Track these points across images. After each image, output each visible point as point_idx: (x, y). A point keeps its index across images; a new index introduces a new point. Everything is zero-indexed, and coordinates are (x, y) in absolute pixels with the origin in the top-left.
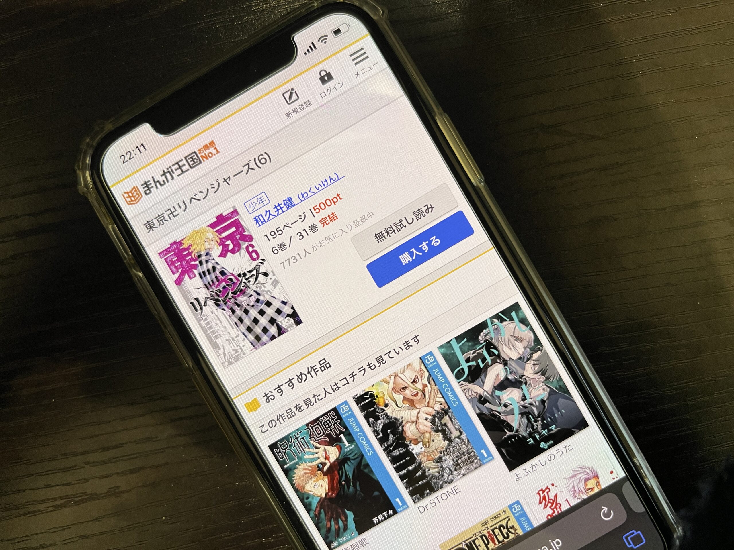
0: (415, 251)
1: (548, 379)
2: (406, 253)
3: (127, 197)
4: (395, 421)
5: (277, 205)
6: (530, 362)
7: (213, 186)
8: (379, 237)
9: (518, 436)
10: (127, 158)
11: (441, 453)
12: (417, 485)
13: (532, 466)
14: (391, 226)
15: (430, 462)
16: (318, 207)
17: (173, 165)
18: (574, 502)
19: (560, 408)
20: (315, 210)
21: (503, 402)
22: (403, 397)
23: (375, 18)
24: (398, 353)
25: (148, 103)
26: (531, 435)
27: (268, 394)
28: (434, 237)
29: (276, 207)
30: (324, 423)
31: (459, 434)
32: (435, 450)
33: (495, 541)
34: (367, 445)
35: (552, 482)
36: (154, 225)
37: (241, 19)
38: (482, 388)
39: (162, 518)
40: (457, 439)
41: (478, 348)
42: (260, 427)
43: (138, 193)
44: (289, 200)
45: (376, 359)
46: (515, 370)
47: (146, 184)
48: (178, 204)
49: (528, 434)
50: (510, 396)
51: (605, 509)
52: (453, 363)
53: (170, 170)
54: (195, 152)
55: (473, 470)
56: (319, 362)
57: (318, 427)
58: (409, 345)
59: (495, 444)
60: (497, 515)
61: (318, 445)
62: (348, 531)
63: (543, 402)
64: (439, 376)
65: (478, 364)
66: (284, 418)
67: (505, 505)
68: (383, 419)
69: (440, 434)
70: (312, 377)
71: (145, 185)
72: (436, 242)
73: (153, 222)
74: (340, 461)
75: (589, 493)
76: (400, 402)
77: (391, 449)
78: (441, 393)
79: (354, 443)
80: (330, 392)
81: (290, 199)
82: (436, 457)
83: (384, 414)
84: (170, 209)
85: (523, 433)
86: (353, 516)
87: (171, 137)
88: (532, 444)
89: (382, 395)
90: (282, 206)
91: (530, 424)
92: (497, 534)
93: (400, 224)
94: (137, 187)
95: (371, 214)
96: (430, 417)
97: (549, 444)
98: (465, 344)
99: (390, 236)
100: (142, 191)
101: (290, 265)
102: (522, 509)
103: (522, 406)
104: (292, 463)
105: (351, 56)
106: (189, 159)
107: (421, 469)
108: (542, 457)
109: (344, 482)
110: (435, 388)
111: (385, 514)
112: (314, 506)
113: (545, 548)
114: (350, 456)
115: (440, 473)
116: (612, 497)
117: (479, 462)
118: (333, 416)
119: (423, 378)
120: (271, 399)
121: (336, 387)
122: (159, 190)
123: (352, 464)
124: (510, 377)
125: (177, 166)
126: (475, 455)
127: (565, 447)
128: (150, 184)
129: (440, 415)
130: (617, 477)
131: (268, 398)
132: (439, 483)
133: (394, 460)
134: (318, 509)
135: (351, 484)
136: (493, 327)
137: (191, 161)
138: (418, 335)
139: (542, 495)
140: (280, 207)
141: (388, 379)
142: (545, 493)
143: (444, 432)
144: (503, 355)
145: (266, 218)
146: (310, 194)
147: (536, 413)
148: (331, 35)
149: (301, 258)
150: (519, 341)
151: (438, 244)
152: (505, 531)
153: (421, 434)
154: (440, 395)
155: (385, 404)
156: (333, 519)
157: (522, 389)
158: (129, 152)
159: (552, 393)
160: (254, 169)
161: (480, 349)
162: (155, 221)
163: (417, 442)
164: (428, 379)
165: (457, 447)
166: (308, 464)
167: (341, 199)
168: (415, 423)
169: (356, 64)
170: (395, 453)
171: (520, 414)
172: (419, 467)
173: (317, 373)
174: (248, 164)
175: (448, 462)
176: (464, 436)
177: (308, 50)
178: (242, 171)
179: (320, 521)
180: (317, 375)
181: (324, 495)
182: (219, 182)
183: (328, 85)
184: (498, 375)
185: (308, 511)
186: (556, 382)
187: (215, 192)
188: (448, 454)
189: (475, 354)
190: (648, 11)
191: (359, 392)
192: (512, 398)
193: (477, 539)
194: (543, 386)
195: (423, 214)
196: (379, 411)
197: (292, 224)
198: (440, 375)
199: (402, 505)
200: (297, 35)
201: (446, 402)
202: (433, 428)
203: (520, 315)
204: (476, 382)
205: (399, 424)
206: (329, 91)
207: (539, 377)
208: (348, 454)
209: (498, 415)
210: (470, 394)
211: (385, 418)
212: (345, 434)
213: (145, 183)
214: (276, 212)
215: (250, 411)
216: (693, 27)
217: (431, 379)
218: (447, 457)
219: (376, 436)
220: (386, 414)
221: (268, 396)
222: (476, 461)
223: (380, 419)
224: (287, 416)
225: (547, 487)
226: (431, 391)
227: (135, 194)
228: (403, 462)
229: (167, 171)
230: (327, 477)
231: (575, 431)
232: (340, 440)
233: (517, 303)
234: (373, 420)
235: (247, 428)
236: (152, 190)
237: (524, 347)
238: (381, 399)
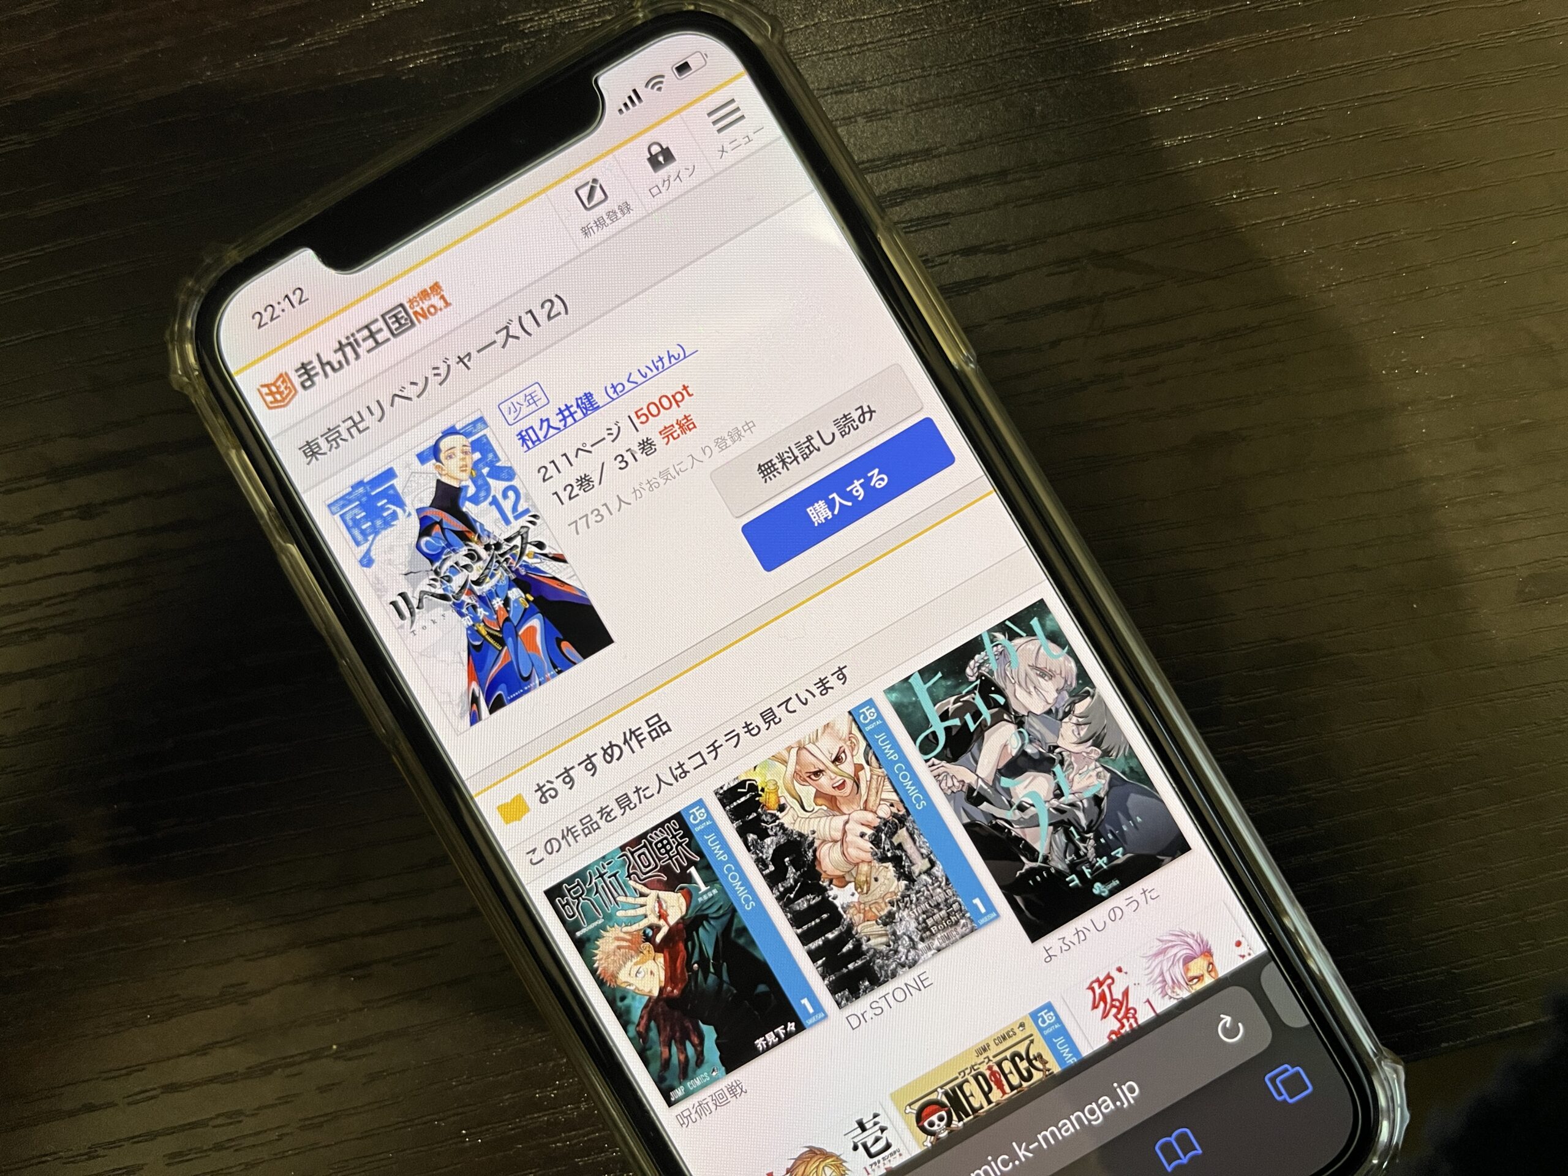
0: (838, 499)
1: (1106, 753)
2: (820, 502)
3: (267, 394)
4: (798, 839)
5: (563, 408)
6: (1070, 719)
7: (436, 371)
8: (766, 470)
9: (1048, 870)
10: (266, 317)
11: (892, 903)
12: (845, 970)
13: (1078, 933)
14: (789, 448)
15: (869, 923)
16: (645, 411)
17: (358, 331)
18: (1163, 1005)
19: (1131, 812)
20: (638, 417)
21: (1016, 802)
22: (815, 790)
23: (757, 40)
24: (804, 701)
25: (312, 208)
26: (1074, 868)
27: (544, 786)
28: (876, 471)
29: (561, 412)
30: (656, 844)
31: (929, 865)
32: (880, 897)
33: (1003, 1085)
34: (742, 888)
35: (1117, 966)
36: (320, 449)
37: (498, 46)
38: (975, 772)
39: (331, 1047)
40: (924, 877)
41: (964, 692)
42: (528, 853)
43: (289, 385)
44: (587, 398)
45: (761, 714)
46: (1039, 736)
47: (305, 369)
48: (368, 407)
49: (1068, 865)
50: (1029, 789)
51: (1227, 1019)
52: (914, 722)
53: (352, 340)
54: (401, 305)
55: (956, 941)
56: (647, 721)
57: (644, 853)
58: (827, 686)
59: (1001, 887)
60: (1008, 1033)
61: (645, 890)
62: (705, 1067)
63: (1097, 800)
64: (887, 748)
65: (965, 725)
66: (575, 834)
67: (1022, 1012)
68: (776, 835)
69: (890, 865)
70: (633, 752)
71: (303, 371)
72: (878, 480)
73: (317, 443)
74: (688, 922)
75: (1194, 987)
76: (809, 803)
77: (792, 896)
78: (891, 783)
79: (717, 885)
80: (670, 782)
81: (588, 396)
82: (882, 913)
83: (776, 826)
84: (351, 418)
85: (1059, 864)
86: (715, 1036)
87: (357, 274)
88: (1076, 885)
89: (772, 787)
90: (572, 409)
91: (1071, 846)
92: (1007, 1071)
93: (808, 444)
94: (286, 374)
95: (751, 425)
96: (869, 832)
97: (1110, 886)
98: (939, 684)
99: (788, 469)
100: (297, 381)
101: (588, 527)
102: (1058, 1020)
103: (1054, 809)
104: (592, 926)
105: (710, 114)
106: (390, 318)
107: (852, 937)
108: (1097, 914)
109: (696, 965)
110: (879, 771)
111: (780, 1030)
112: (636, 1014)
113: (1105, 1101)
114: (706, 912)
115: (889, 946)
116: (1240, 993)
117: (968, 921)
118: (676, 830)
119: (854, 753)
120: (550, 795)
121: (680, 770)
122: (329, 379)
123: (714, 927)
124: (1030, 750)
125: (366, 333)
126: (961, 910)
127: (1144, 892)
128: (314, 368)
129: (889, 827)
130: (1249, 954)
131: (543, 795)
132: (888, 966)
133: (797, 920)
134: (644, 1022)
135: (712, 970)
136: (995, 648)
137: (393, 323)
138: (845, 667)
139: (1098, 991)
140: (570, 411)
141: (785, 753)
142: (1105, 987)
143: (897, 861)
144: (1015, 705)
145: (541, 435)
146: (628, 386)
147: (1084, 823)
148: (671, 76)
149: (611, 514)
150: (1046, 678)
151: (883, 484)
152: (1023, 1065)
153: (851, 867)
154: (889, 787)
155: (779, 805)
156: (676, 1042)
157: (1054, 774)
158: (271, 306)
159: (1114, 782)
160: (517, 338)
161: (968, 693)
162: (322, 442)
163: (844, 884)
164: (866, 754)
165: (924, 892)
166: (625, 929)
167: (690, 395)
168: (839, 843)
169: (720, 131)
170: (799, 904)
171: (1050, 825)
172: (848, 934)
173: (642, 743)
174: (507, 328)
175: (907, 923)
176: (938, 871)
177: (625, 105)
178: (495, 342)
179: (647, 1046)
180: (642, 747)
181: (656, 993)
182: (448, 363)
183: (663, 172)
184: (1005, 746)
185: (625, 1025)
186: (1123, 760)
187: (441, 384)
188: (906, 907)
189: (959, 704)
190: (1304, 25)
191: (728, 781)
192: (1035, 792)
193: (967, 1081)
194: (1096, 768)
195: (855, 425)
196: (768, 818)
197: (592, 446)
198: (889, 746)
199: (815, 1014)
200: (605, 75)
201: (902, 801)
202: (877, 854)
203: (1048, 623)
204: (962, 759)
205: (806, 846)
206: (667, 183)
207: (1089, 750)
208: (705, 907)
209: (1006, 828)
210: (950, 784)
211: (780, 833)
212: (699, 866)
213: (303, 366)
214: (560, 421)
215: (508, 821)
216: (1394, 54)
217: (870, 754)
218: (905, 913)
219: (761, 871)
220: (782, 826)
221: (544, 789)
222: (962, 921)
223: (769, 836)
224: (583, 830)
225: (1109, 974)
226: (871, 778)
227: (282, 388)
228: (816, 924)
229: (346, 341)
230: (662, 955)
231: (1163, 860)
232: (689, 879)
233: (1042, 601)
234: (755, 837)
235: (501, 855)
236: (316, 379)
237: (1057, 690)
238: (771, 795)
